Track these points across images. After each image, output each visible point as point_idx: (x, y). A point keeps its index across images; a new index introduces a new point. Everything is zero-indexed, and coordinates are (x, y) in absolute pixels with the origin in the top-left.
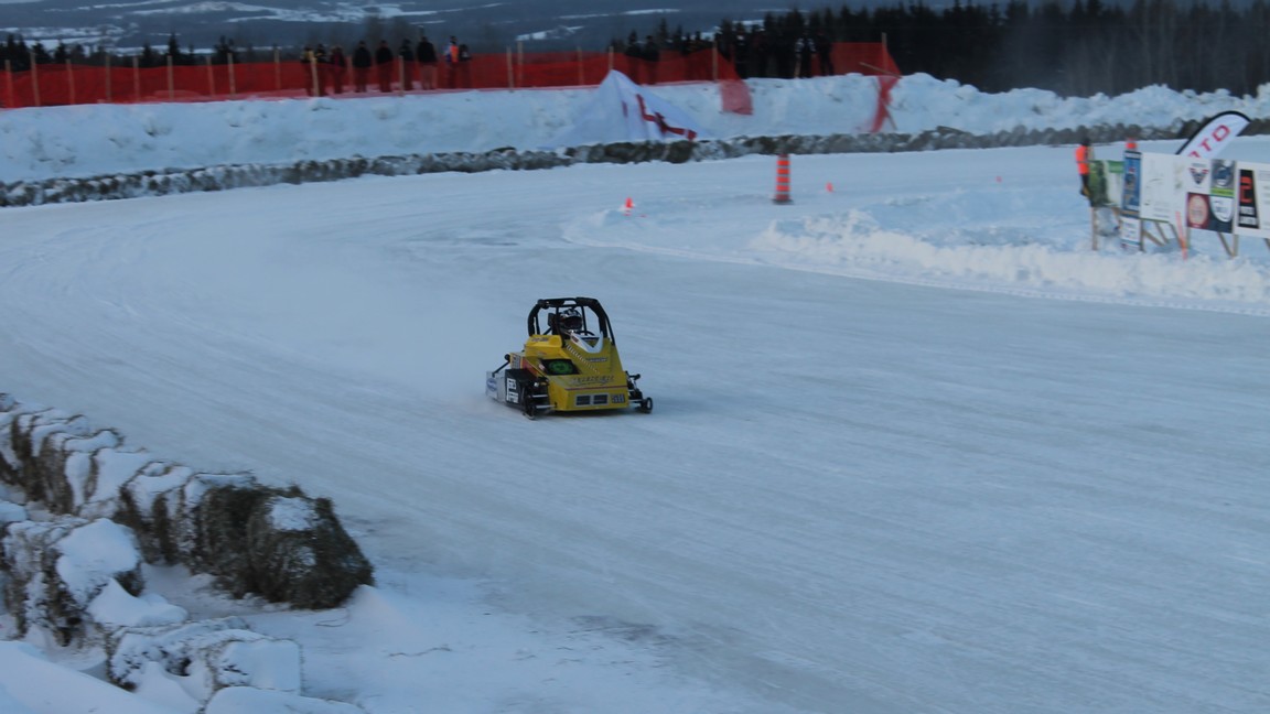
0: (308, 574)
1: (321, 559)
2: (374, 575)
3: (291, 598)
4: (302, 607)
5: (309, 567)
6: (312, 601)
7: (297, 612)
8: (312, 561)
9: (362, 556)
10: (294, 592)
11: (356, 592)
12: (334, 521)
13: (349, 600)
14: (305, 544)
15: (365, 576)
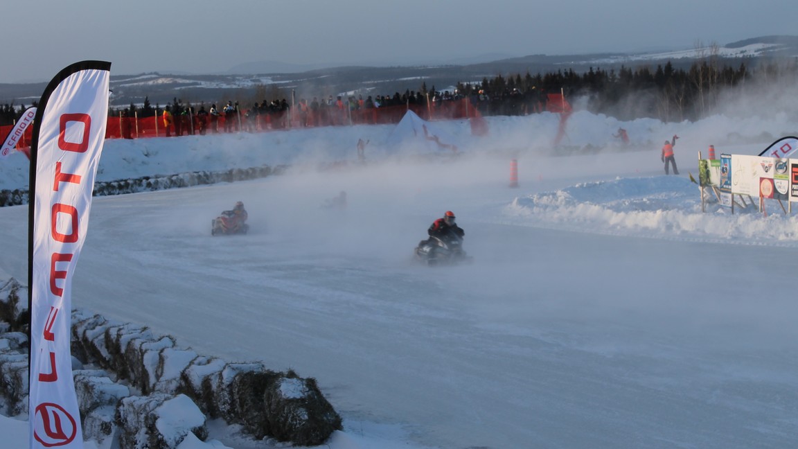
0: (303, 425)
1: (311, 415)
2: (342, 424)
3: (294, 439)
4: (300, 445)
5: (304, 421)
6: (306, 441)
8: (306, 417)
9: (335, 413)
10: (295, 435)
11: (332, 435)
12: (318, 392)
13: (329, 440)
14: (302, 406)
15: (337, 425)
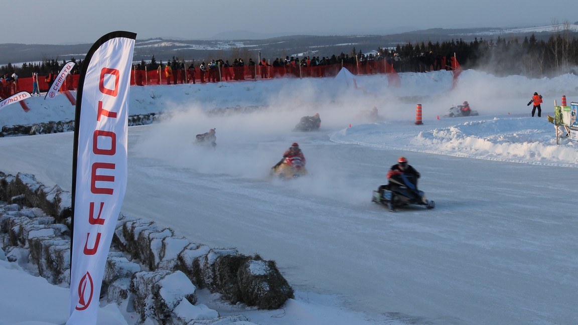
0: (266, 294)
1: (272, 288)
2: (294, 294)
3: (259, 304)
4: (263, 309)
5: (266, 291)
6: (268, 306)
7: (261, 311)
8: (268, 289)
9: (289, 286)
10: (260, 302)
11: (287, 302)
12: (276, 271)
13: (284, 305)
14: (265, 281)
15: (290, 294)
